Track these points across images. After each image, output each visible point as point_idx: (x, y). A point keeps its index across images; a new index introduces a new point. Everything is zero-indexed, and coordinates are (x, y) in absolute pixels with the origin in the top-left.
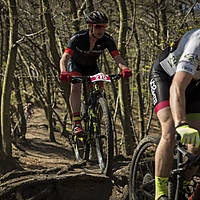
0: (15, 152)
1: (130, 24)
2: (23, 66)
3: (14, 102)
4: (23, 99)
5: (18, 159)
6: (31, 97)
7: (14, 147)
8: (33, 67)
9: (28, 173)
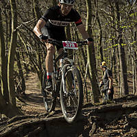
0: (18, 103)
1: (94, 13)
2: (21, 44)
3: (16, 69)
4: (23, 66)
5: (20, 108)
6: (28, 65)
7: (17, 99)
8: (29, 45)
9: (27, 117)
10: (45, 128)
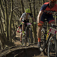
2: (15, 16)
3: (12, 27)
4: (15, 26)
5: (14, 43)
6: (17, 25)
7: (12, 39)
8: (18, 17)
9: (17, 47)
10: (25, 51)
